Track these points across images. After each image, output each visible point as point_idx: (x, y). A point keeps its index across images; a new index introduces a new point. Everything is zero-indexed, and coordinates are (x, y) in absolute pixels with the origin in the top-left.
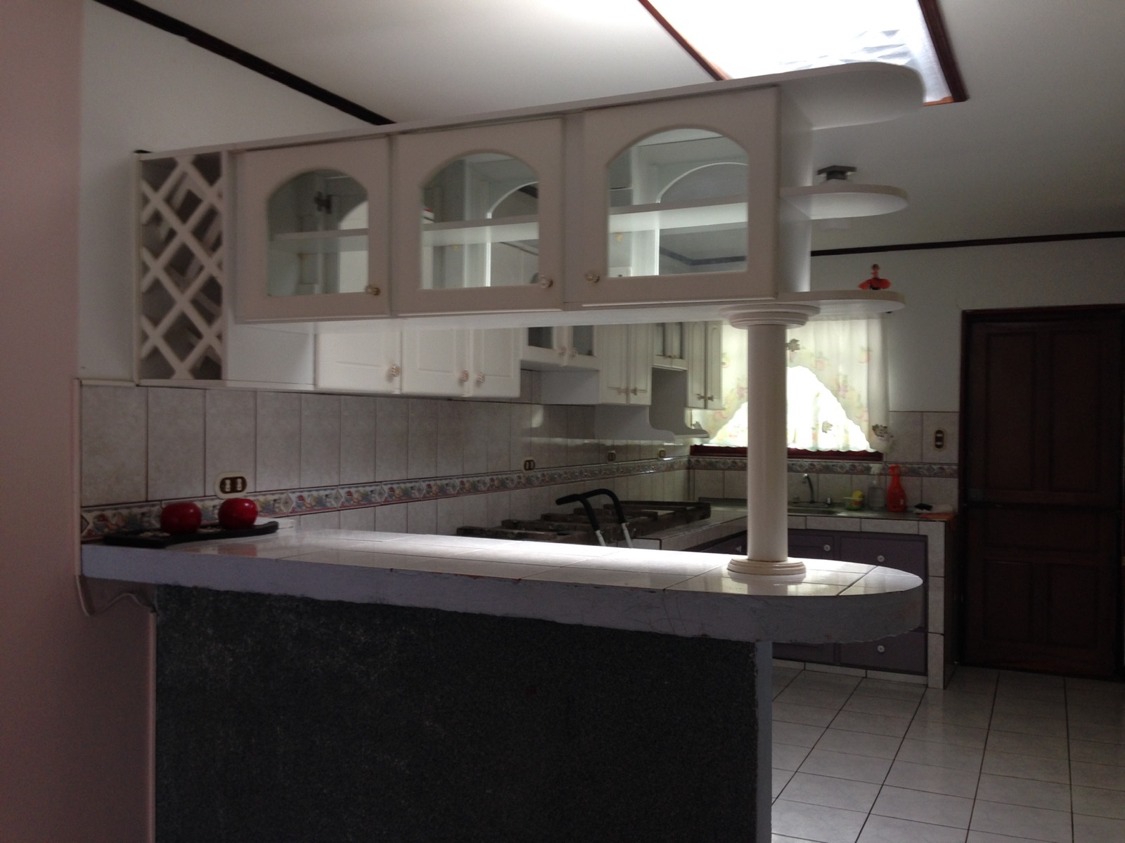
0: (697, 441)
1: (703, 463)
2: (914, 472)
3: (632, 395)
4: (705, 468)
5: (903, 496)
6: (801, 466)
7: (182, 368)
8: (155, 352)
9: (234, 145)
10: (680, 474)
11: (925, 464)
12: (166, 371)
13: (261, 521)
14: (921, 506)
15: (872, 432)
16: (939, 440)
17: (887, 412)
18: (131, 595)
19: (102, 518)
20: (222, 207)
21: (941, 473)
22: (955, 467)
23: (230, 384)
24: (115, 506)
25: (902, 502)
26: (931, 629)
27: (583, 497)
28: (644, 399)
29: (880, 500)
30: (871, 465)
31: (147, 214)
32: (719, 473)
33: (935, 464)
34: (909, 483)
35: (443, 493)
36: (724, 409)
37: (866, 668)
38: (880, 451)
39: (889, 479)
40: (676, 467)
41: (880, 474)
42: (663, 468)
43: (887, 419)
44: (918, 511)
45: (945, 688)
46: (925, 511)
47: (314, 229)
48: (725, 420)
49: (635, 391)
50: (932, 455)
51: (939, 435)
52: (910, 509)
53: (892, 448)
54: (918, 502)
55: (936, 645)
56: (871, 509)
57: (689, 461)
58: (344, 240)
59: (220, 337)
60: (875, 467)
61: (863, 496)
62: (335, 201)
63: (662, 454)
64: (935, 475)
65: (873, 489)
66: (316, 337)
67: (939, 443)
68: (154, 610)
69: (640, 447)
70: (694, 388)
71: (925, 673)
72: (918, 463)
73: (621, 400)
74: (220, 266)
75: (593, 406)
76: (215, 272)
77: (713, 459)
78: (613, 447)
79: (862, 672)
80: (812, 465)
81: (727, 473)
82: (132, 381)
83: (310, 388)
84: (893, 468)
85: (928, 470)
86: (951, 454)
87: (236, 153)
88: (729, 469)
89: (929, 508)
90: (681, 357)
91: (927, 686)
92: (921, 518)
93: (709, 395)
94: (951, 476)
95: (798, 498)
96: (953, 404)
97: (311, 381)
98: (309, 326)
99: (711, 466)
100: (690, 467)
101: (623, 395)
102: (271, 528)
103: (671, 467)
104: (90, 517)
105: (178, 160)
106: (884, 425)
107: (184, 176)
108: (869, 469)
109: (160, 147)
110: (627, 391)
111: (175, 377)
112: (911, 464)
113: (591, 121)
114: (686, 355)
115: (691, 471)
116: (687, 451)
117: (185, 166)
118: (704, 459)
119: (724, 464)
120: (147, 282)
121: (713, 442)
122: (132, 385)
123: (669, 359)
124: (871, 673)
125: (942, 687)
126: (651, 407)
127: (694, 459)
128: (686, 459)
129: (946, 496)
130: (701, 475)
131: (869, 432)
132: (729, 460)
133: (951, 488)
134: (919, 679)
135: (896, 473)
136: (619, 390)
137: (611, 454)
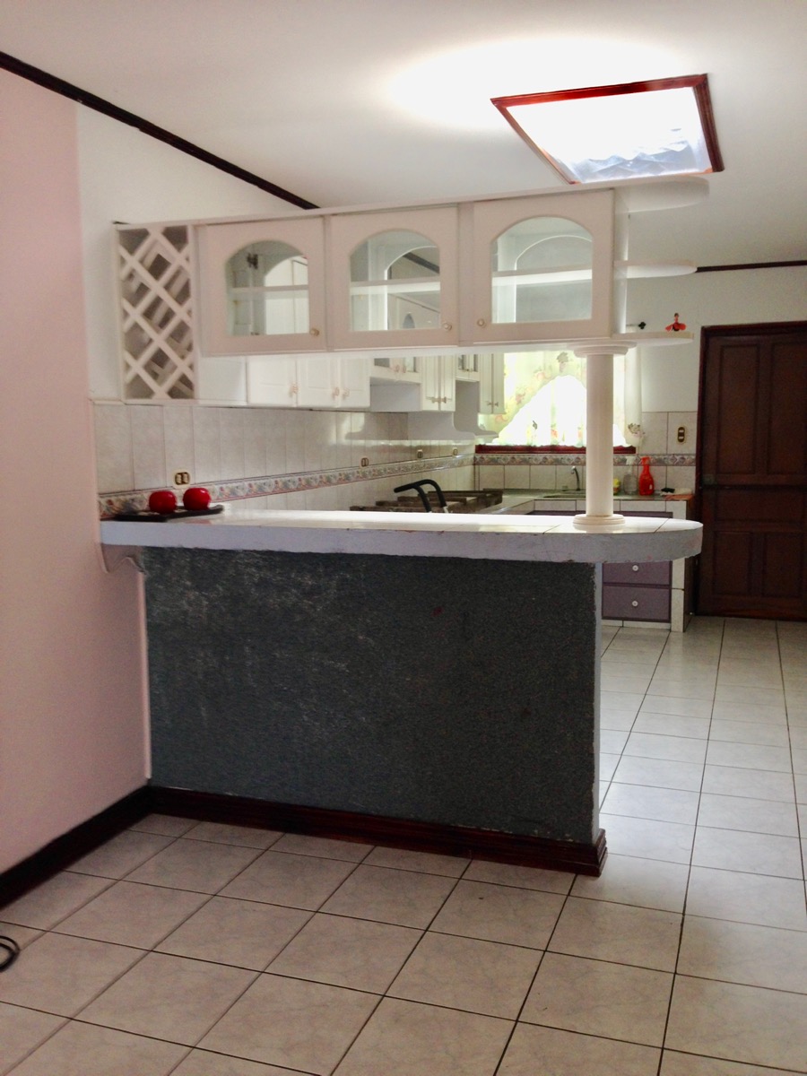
0: (481, 442)
1: (486, 459)
2: (660, 462)
3: (442, 403)
4: (488, 463)
5: (652, 482)
6: (569, 459)
7: (160, 390)
8: (137, 377)
9: (199, 220)
10: (468, 469)
11: (670, 455)
12: (148, 393)
13: (211, 505)
14: (666, 490)
15: (628, 430)
16: (681, 435)
17: (641, 413)
18: (129, 558)
19: (110, 502)
20: (190, 269)
21: (682, 462)
22: (694, 457)
23: (201, 402)
24: (116, 493)
25: (651, 487)
26: (674, 585)
27: (416, 486)
28: (450, 406)
29: (633, 486)
30: (627, 457)
31: (125, 272)
32: (500, 468)
33: (678, 455)
34: (656, 471)
35: (308, 486)
36: (505, 413)
37: (624, 619)
38: (634, 446)
39: (641, 469)
40: (465, 463)
41: (633, 465)
42: (456, 464)
43: (640, 420)
44: (664, 493)
45: (684, 631)
46: (669, 493)
47: (246, 285)
48: (506, 422)
49: (445, 400)
50: (675, 448)
51: (681, 431)
52: (657, 492)
53: (644, 441)
54: (664, 487)
55: (678, 598)
56: (626, 493)
57: (475, 458)
58: (268, 294)
59: (191, 367)
60: (630, 459)
61: (620, 483)
62: (260, 260)
63: (455, 453)
64: (677, 465)
65: (627, 477)
66: (246, 365)
67: (681, 438)
68: (142, 571)
69: (439, 448)
70: (484, 398)
71: (669, 621)
72: (664, 455)
73: (434, 407)
74: (189, 313)
75: (406, 413)
76: (186, 319)
77: (495, 456)
78: (420, 447)
79: (619, 623)
80: (578, 458)
81: (507, 467)
82: (120, 400)
83: (243, 404)
84: (644, 459)
85: (672, 460)
86: (690, 446)
87: (198, 226)
88: (508, 464)
89: (672, 491)
90: (475, 370)
91: (670, 630)
92: (666, 499)
93: (495, 402)
94: (690, 464)
95: (566, 487)
96: (693, 404)
97: (244, 398)
98: (242, 359)
99: (494, 462)
100: (475, 463)
101: (436, 403)
102: (218, 510)
103: (461, 464)
104: (103, 501)
105: (150, 230)
106: (638, 424)
107: (155, 242)
108: (625, 461)
109: (135, 220)
110: (439, 400)
111: (155, 397)
112: (659, 455)
113: (479, 211)
114: (479, 369)
115: (477, 466)
116: (473, 450)
117: (156, 236)
118: (487, 456)
119: (504, 459)
120: (128, 324)
121: (496, 442)
122: (119, 403)
123: (467, 373)
124: (627, 623)
125: (681, 630)
126: (455, 413)
127: (478, 456)
128: (472, 456)
129: (685, 480)
130: (485, 470)
131: (626, 430)
132: (509, 456)
133: (691, 472)
134: (664, 626)
135: (646, 464)
136: (433, 400)
137: (419, 453)
